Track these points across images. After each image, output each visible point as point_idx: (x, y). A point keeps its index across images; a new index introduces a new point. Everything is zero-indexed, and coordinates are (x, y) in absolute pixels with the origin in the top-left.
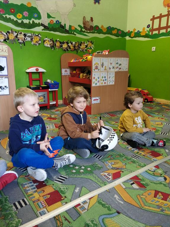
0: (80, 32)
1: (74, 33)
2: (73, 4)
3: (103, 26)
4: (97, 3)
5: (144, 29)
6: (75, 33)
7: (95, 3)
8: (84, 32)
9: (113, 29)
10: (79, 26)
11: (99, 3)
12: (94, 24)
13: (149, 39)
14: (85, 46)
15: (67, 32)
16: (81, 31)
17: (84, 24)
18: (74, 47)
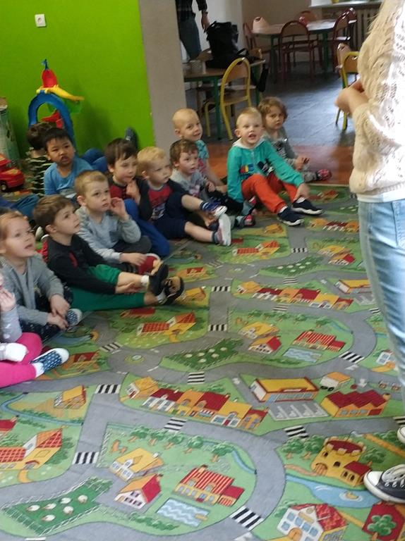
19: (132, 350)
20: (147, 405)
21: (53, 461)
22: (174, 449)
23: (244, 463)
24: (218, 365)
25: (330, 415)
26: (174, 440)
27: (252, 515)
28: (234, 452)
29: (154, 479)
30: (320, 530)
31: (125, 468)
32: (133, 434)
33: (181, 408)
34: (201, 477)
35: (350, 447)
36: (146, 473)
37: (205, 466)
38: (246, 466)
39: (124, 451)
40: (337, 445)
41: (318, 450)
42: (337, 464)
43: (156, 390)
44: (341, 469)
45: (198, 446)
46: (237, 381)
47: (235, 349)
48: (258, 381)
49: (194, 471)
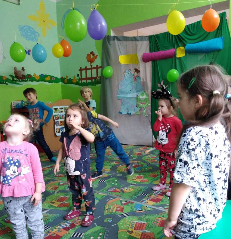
0: (12, 82)
2: (3, 57)
5: (75, 77)
6: (7, 83)
9: (46, 76)
10: (11, 76)
11: (29, 54)
13: (80, 87)
17: (15, 73)
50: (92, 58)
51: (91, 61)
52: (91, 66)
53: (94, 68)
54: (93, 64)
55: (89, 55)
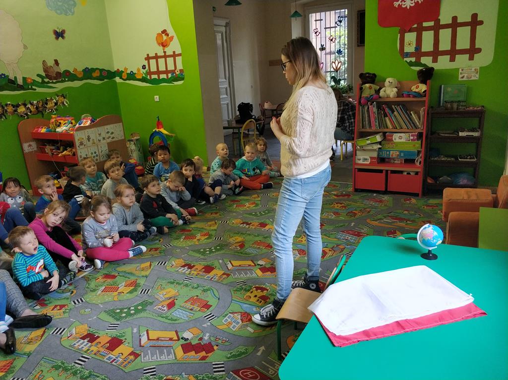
0: (42, 85)
1: (31, 87)
2: (23, 47)
3: (76, 70)
4: (60, 38)
5: (138, 70)
6: (34, 87)
7: (57, 38)
8: (48, 82)
9: (93, 70)
10: (38, 75)
11: (63, 37)
12: (62, 68)
13: (148, 85)
14: (54, 104)
15: (21, 88)
16: (43, 82)
17: (45, 71)
18: (37, 108)
19: (177, 247)
20: (178, 271)
21: (130, 292)
22: (185, 289)
23: (214, 295)
24: (214, 254)
25: (258, 276)
26: (187, 285)
27: (213, 316)
28: (211, 291)
29: (173, 301)
30: (241, 322)
31: (161, 296)
32: (169, 282)
33: (193, 272)
34: (193, 300)
35: (263, 289)
36: (170, 298)
37: (197, 296)
38: (215, 296)
39: (162, 289)
40: (257, 288)
41: (249, 290)
42: (256, 296)
43: (184, 264)
44: (257, 298)
45: (196, 288)
46: (221, 261)
47: (223, 248)
48: (230, 261)
49: (192, 298)
50: (165, 40)
51: (164, 45)
52: (165, 52)
53: (170, 56)
54: (166, 49)
55: (159, 35)
